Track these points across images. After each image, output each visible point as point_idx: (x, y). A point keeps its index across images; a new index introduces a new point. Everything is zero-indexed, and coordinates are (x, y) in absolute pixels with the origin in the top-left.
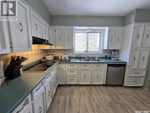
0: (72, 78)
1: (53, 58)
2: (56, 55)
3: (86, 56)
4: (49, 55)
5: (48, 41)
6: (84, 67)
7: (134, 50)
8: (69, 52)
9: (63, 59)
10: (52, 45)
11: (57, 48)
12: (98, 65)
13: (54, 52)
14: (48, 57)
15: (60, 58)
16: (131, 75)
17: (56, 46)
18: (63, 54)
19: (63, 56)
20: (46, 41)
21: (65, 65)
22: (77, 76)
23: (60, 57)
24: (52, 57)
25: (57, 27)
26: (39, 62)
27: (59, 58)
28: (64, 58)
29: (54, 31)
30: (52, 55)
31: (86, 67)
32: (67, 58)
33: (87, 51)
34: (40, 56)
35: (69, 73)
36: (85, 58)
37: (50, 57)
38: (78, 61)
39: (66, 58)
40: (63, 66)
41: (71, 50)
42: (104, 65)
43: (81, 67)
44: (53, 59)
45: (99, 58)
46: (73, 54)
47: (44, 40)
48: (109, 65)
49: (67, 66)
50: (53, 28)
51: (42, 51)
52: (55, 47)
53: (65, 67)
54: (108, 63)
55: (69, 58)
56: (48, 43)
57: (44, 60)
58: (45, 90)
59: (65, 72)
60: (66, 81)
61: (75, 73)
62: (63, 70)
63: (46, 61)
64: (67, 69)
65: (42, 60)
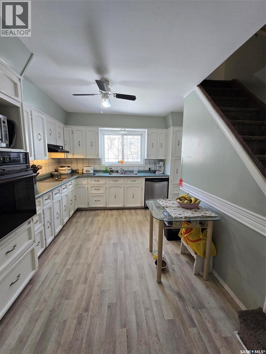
0: (97, 199)
1: (70, 171)
2: (74, 167)
3: (119, 169)
4: (63, 167)
5: (62, 147)
6: (113, 183)
7: (175, 160)
8: (95, 163)
9: (84, 172)
10: (68, 152)
11: (75, 157)
12: (133, 179)
13: (71, 163)
14: (62, 170)
15: (80, 171)
16: (175, 192)
17: (73, 154)
18: (84, 165)
19: (85, 169)
20: (61, 148)
21: (86, 181)
22: (104, 195)
23: (80, 169)
24: (68, 170)
25: (75, 128)
26: (50, 175)
28: (86, 171)
29: (71, 132)
30: (69, 167)
31: (117, 183)
32: (92, 172)
33: (122, 162)
34: (50, 167)
35: (92, 192)
36: (119, 171)
37: (65, 170)
38: (107, 175)
39: (89, 171)
40: (84, 182)
41: (98, 160)
42: (141, 179)
43: (109, 183)
44: (70, 173)
45: (139, 172)
46: (101, 165)
47: (58, 147)
48: (147, 180)
49: (89, 181)
50: (70, 128)
51: (53, 161)
53: (88, 183)
54: (145, 176)
55: (95, 171)
56: (63, 150)
57: (56, 173)
58: (62, 200)
59: (88, 190)
60: (88, 203)
61: (102, 191)
62: (85, 187)
63: (59, 174)
64: (89, 186)
65: (54, 173)
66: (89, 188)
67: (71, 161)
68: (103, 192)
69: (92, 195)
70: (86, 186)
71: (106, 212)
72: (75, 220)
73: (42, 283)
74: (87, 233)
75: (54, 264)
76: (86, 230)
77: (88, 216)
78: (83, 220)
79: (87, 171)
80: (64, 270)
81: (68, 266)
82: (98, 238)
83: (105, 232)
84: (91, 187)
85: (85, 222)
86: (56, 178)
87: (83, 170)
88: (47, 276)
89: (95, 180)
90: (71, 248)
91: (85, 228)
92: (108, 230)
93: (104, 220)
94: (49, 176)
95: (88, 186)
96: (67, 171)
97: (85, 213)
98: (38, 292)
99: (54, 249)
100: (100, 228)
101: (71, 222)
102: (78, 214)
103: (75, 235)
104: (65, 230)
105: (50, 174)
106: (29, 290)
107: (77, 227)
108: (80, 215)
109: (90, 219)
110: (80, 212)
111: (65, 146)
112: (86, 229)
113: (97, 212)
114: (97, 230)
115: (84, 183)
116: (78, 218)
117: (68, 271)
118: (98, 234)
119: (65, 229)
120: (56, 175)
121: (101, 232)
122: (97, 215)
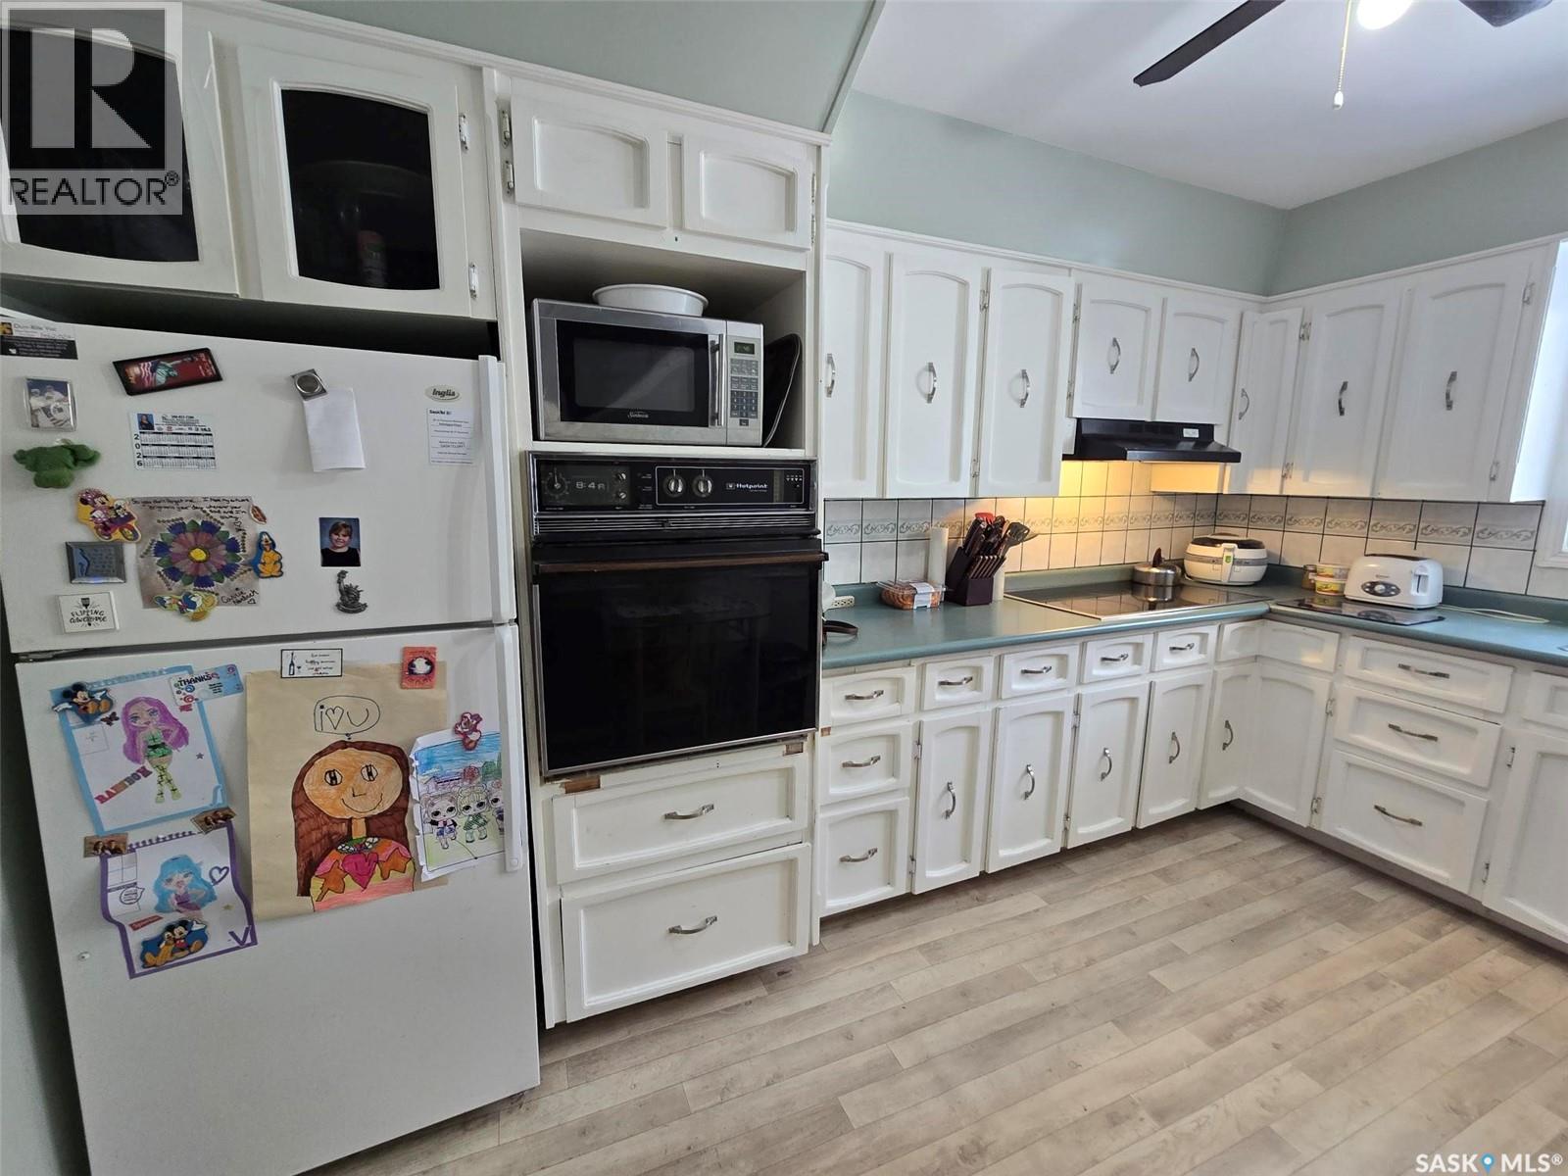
1: (1255, 573)
2: (1296, 548)
4: (1214, 543)
5: (1206, 428)
8: (1473, 539)
9: (1349, 592)
11: (1301, 488)
13: (1285, 521)
14: (1201, 559)
15: (1326, 583)
17: (1286, 466)
18: (1366, 546)
19: (1367, 569)
20: (1194, 433)
23: (1329, 569)
24: (1240, 563)
25: (1322, 302)
26: (1124, 578)
27: (1320, 581)
28: (1371, 588)
29: (1294, 334)
30: (1247, 545)
35: (1366, 740)
37: (1215, 561)
39: (1390, 589)
40: (1314, 653)
41: (1510, 517)
44: (1255, 585)
46: (1545, 560)
47: (1168, 429)
49: (1353, 658)
50: (1290, 309)
52: (1277, 474)
53: (1337, 665)
56: (1211, 448)
57: (1155, 570)
58: (1077, 713)
59: (1329, 714)
60: (1316, 800)
61: (1455, 761)
62: (1311, 692)
63: (1170, 582)
64: (1347, 690)
65: (1146, 570)
66: (1344, 710)
67: (1285, 509)
68: (1464, 770)
69: (1357, 758)
70: (1320, 685)
71: (1461, 937)
72: (1169, 854)
73: (787, 1020)
74: (1154, 974)
75: (886, 987)
76: (1174, 955)
77: (1273, 884)
78: (1213, 881)
79: (1374, 584)
80: (879, 1051)
81: (904, 1053)
82: (1191, 1061)
83: (1288, 1065)
84: (1360, 699)
85: (1210, 906)
86: (1152, 599)
87: (1346, 577)
88: (823, 1007)
89: (1406, 661)
90: (1009, 980)
91: (1176, 940)
92: (1325, 1073)
93: (1374, 984)
94: (1115, 579)
95: (1337, 685)
96: (1227, 566)
97: (1271, 853)
98: (750, 1036)
99: (943, 925)
100: (1272, 1008)
101: (1143, 853)
102: (1226, 835)
103: (1087, 934)
104: (1075, 875)
105: (1122, 571)
106: (746, 1004)
107: (1141, 900)
108: (1229, 848)
109: (1268, 907)
110: (1244, 827)
111: (1236, 422)
112: (1176, 948)
113: (1368, 889)
114: (1238, 1009)
115: (1310, 659)
116: (1200, 857)
117: (886, 1071)
118: (1220, 1039)
119: (1076, 870)
120: (1151, 581)
121: (1253, 1044)
122: (1351, 915)
